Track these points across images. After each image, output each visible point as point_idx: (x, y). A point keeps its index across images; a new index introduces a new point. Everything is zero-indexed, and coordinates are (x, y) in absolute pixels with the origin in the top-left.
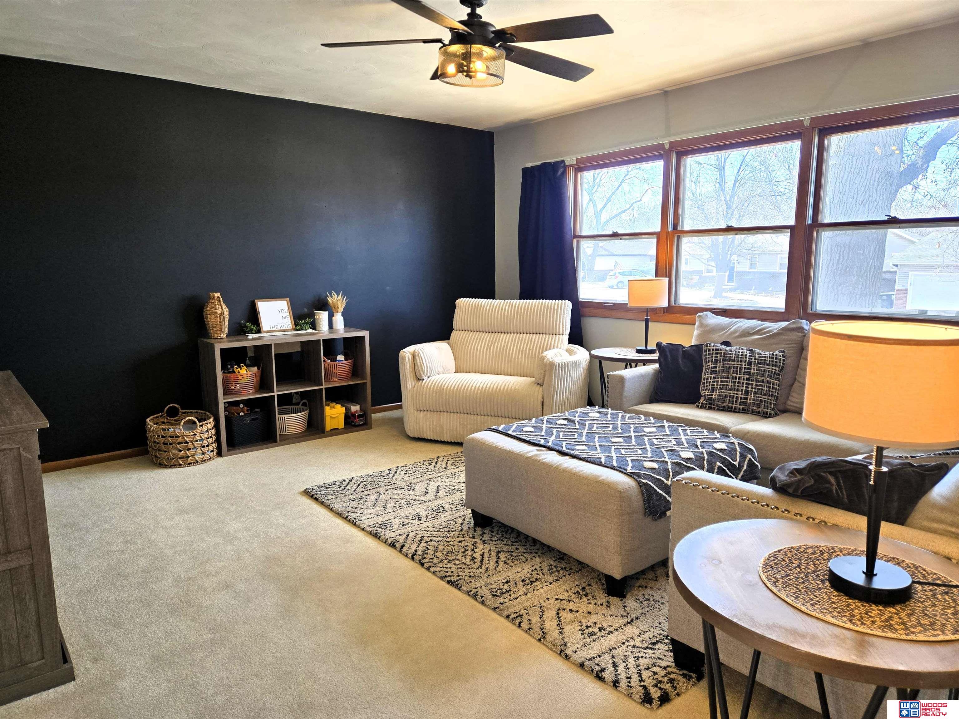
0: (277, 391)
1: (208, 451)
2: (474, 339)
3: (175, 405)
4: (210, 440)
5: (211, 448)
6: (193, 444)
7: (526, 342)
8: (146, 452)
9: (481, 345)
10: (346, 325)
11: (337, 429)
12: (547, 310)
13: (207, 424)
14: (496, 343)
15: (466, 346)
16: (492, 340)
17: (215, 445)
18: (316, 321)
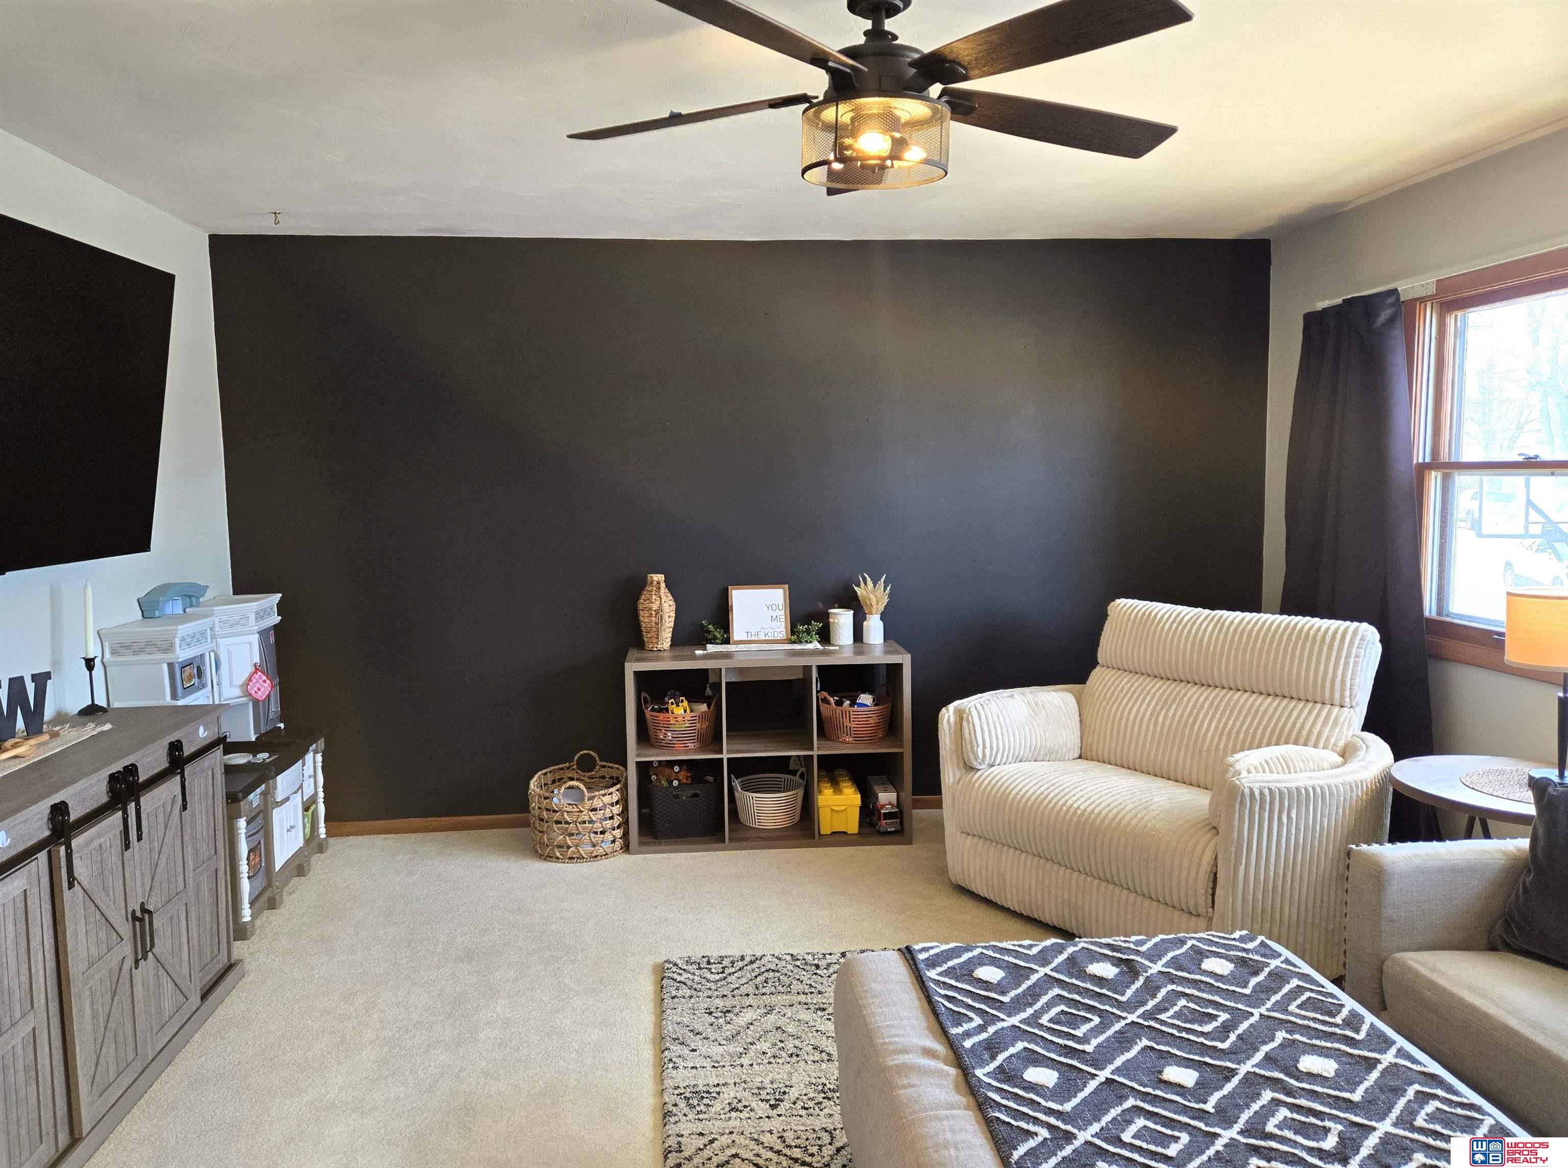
0: (729, 752)
1: (602, 841)
2: (1129, 689)
3: (591, 752)
4: (608, 824)
5: (608, 837)
6: (577, 827)
7: (1244, 712)
8: (526, 824)
9: (1140, 706)
10: (886, 637)
11: (845, 833)
12: (1304, 645)
13: (604, 795)
14: (1174, 706)
15: (1107, 704)
16: (1167, 700)
17: (618, 833)
18: (831, 625)
